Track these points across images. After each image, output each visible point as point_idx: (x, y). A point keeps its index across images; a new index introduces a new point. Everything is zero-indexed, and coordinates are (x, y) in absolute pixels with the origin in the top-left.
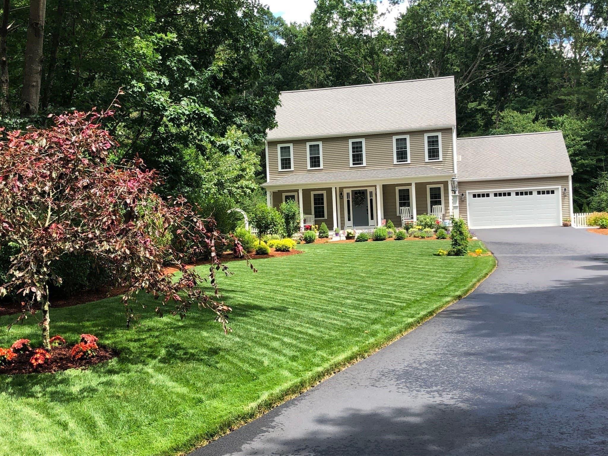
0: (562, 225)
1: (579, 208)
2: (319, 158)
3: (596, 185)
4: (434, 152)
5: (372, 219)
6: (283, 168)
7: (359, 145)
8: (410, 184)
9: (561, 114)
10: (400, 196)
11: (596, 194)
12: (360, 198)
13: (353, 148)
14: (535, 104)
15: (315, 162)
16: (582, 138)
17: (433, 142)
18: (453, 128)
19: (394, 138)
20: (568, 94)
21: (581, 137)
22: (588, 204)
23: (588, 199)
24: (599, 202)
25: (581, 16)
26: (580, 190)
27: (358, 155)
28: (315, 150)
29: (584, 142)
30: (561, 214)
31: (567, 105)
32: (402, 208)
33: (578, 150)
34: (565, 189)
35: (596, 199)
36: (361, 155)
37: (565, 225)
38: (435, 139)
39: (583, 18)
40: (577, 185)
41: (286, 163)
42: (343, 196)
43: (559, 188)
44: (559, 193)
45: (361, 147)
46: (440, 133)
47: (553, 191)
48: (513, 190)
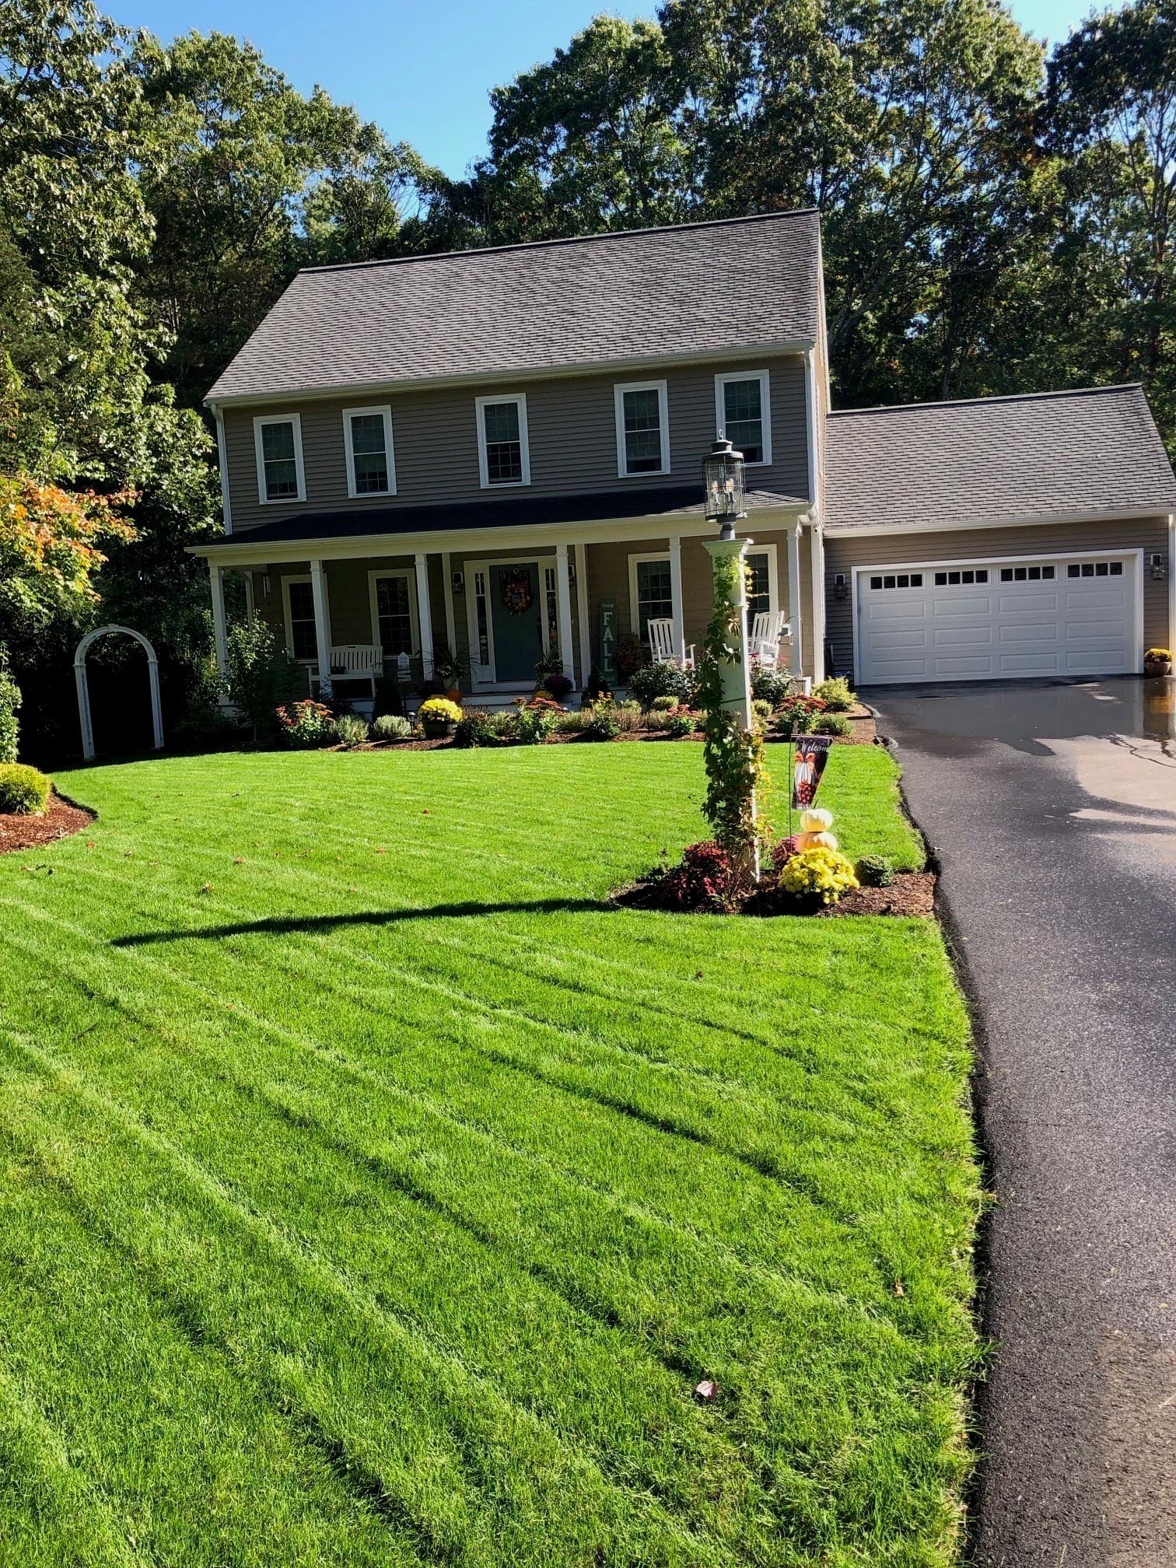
0: (1141, 671)
2: (382, 459)
4: (744, 436)
6: (271, 494)
7: (507, 417)
8: (664, 545)
10: (641, 585)
13: (489, 426)
15: (372, 472)
17: (743, 401)
18: (806, 352)
19: (620, 391)
27: (504, 449)
28: (369, 435)
30: (1141, 638)
32: (654, 622)
34: (1156, 560)
36: (515, 450)
38: (748, 394)
41: (281, 479)
42: (463, 586)
43: (1135, 554)
44: (1135, 572)
45: (514, 424)
46: (766, 372)
47: (1120, 565)
48: (993, 563)
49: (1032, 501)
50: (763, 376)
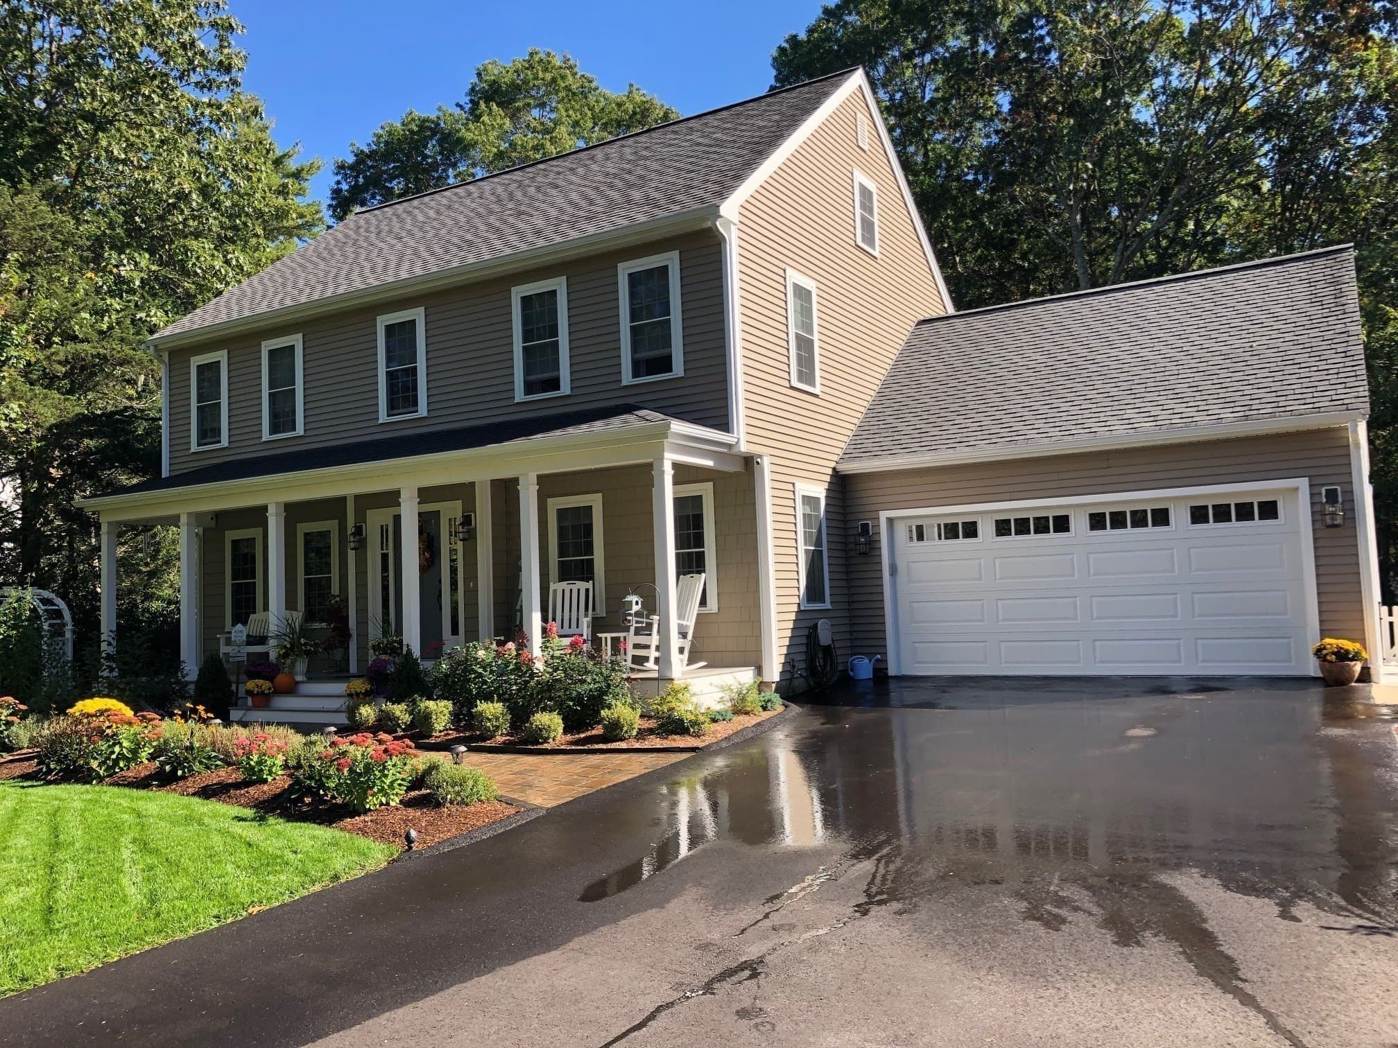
2: (293, 394)
4: (653, 341)
5: (455, 629)
6: (201, 440)
7: (407, 338)
10: (561, 537)
13: (390, 348)
15: (285, 410)
17: (650, 295)
19: (517, 295)
27: (405, 376)
28: (284, 369)
30: (1314, 618)
34: (1331, 495)
36: (414, 375)
38: (657, 285)
43: (1298, 487)
45: (414, 344)
46: (675, 255)
47: (1273, 504)
48: (1078, 505)
49: (1130, 413)
50: (671, 260)
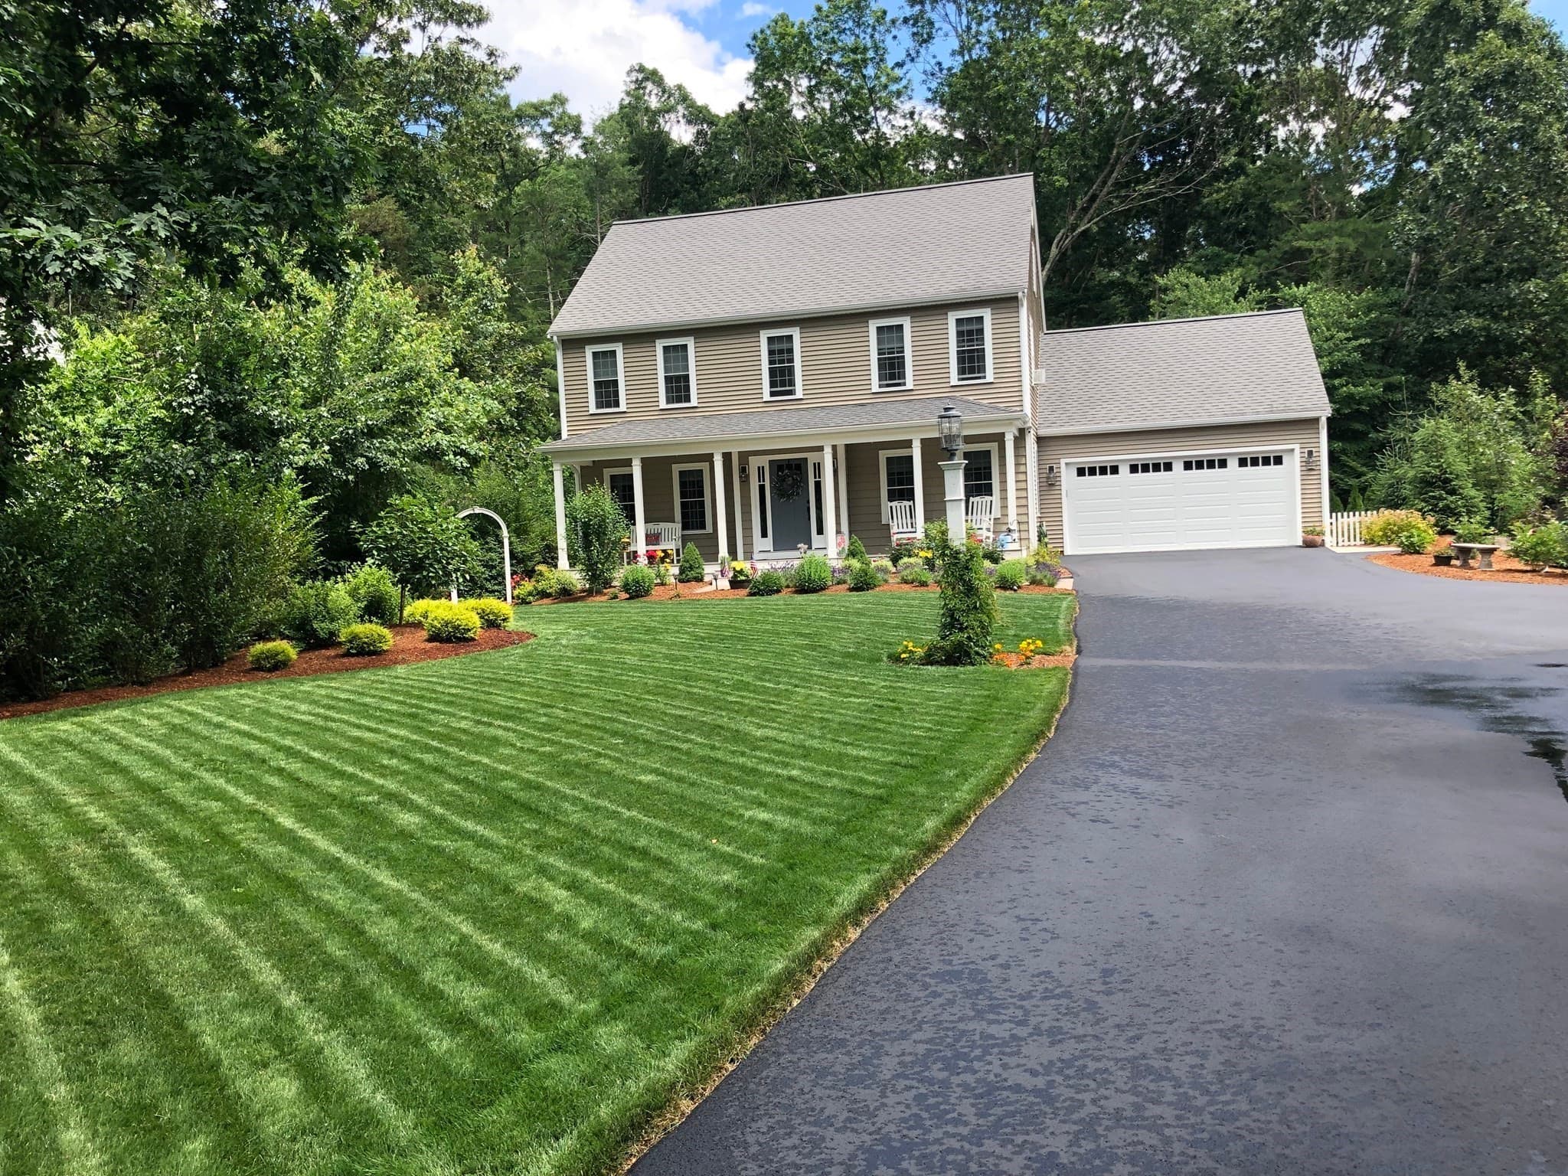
0: (1300, 543)
1: (1343, 499)
2: (686, 378)
3: (1382, 446)
4: (971, 360)
5: (820, 531)
6: (599, 405)
7: (785, 346)
8: (908, 444)
9: (1301, 281)
10: (889, 474)
11: (1382, 466)
12: (790, 481)
13: (771, 352)
14: (1240, 264)
15: (678, 388)
16: (1349, 334)
17: (970, 333)
18: (1020, 295)
19: (873, 325)
20: (1319, 236)
21: (1346, 331)
22: (1363, 490)
23: (1363, 479)
24: (1391, 486)
25: (1350, 68)
26: (1344, 458)
27: (782, 371)
28: (676, 360)
29: (1355, 343)
30: (1299, 516)
31: (1315, 263)
32: (894, 504)
33: (1340, 362)
34: (1310, 453)
35: (1384, 477)
36: (791, 371)
37: (1308, 544)
38: (975, 327)
39: (1354, 72)
40: (1338, 445)
41: (607, 393)
42: (747, 477)
43: (1294, 449)
44: (1294, 463)
45: (791, 351)
46: (989, 309)
47: (1281, 457)
48: (1177, 456)
50: (987, 313)
